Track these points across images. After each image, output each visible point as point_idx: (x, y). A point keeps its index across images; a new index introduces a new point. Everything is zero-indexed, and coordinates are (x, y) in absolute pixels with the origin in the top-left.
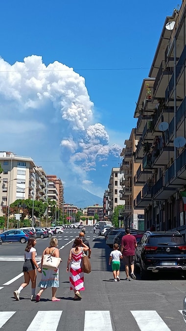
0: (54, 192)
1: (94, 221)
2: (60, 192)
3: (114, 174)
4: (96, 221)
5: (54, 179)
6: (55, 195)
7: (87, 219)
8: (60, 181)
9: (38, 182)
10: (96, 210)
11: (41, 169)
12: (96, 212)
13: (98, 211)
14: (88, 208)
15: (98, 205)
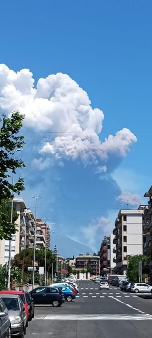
0: (42, 239)
1: (87, 275)
2: (47, 239)
3: (123, 217)
5: (39, 223)
6: (42, 242)
7: (78, 272)
8: (45, 225)
9: (28, 227)
10: (87, 260)
11: (30, 211)
12: (86, 263)
13: (88, 262)
14: (77, 259)
15: (88, 254)
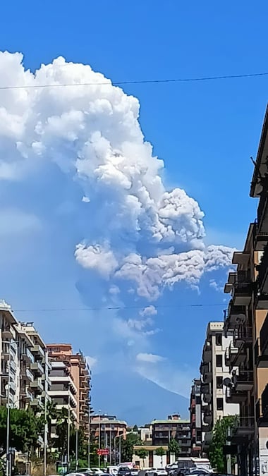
1: (168, 459)
2: (82, 385)
3: (214, 338)
4: (173, 458)
5: (67, 353)
6: (68, 393)
7: (151, 453)
8: (78, 357)
9: (24, 362)
10: (175, 428)
11: (32, 329)
12: (174, 434)
13: (177, 431)
14: (154, 426)
15: (177, 416)
